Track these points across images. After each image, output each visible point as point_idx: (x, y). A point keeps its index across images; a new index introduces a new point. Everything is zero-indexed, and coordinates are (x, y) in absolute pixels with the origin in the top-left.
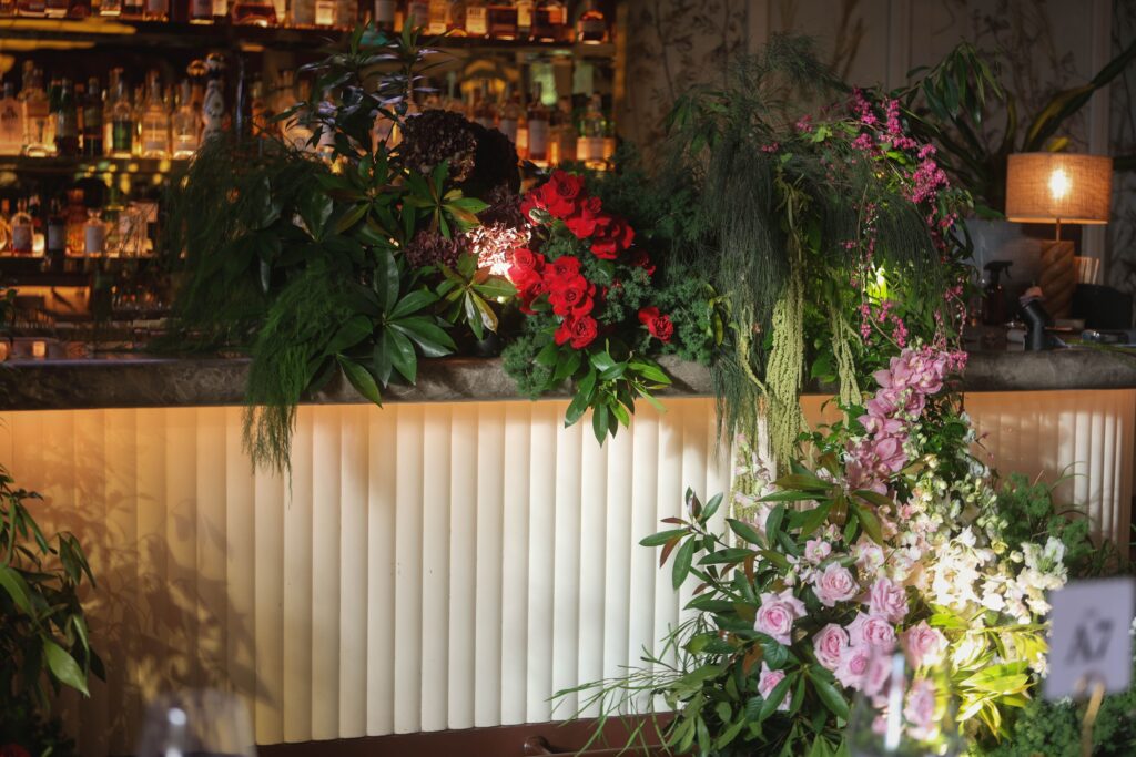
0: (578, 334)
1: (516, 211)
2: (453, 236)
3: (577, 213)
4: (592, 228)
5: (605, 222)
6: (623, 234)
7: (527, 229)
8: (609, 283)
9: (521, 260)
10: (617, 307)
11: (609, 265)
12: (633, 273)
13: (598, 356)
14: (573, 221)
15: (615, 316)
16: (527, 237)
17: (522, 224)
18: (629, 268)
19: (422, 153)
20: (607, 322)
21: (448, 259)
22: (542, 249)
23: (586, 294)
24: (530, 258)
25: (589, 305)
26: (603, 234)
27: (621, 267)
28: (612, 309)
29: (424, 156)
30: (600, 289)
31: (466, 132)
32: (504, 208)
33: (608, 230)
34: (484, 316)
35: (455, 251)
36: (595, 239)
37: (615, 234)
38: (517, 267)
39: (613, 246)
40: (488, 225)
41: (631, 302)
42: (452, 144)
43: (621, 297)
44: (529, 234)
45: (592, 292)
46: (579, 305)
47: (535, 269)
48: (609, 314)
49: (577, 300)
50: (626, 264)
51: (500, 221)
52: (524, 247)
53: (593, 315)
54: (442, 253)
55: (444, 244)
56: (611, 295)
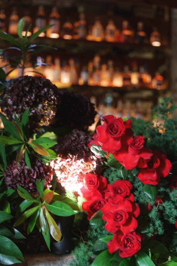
0: (125, 246)
1: (85, 147)
2: (33, 166)
3: (124, 149)
4: (136, 161)
5: (147, 156)
6: (163, 165)
7: (93, 160)
8: (152, 203)
9: (90, 182)
10: (158, 223)
11: (152, 188)
12: (171, 194)
13: (143, 259)
15: (156, 230)
16: (93, 165)
17: (89, 156)
18: (168, 190)
19: (14, 104)
20: (150, 235)
21: (30, 182)
22: (105, 174)
23: (131, 215)
24: (95, 180)
25: (134, 225)
26: (146, 166)
27: (162, 189)
28: (154, 225)
29: (15, 107)
30: (145, 209)
31: (48, 91)
32: (77, 145)
33: (150, 163)
35: (35, 177)
36: (139, 169)
37: (156, 165)
38: (86, 188)
39: (155, 175)
40: (65, 157)
41: (169, 217)
42: (35, 98)
43: (161, 213)
44: (94, 163)
45: (137, 213)
46: (128, 223)
47: (99, 189)
48: (151, 229)
49: (123, 221)
50: (166, 187)
51: (73, 154)
52: (92, 172)
53: (138, 231)
54: (25, 178)
55: (26, 172)
56: (153, 214)
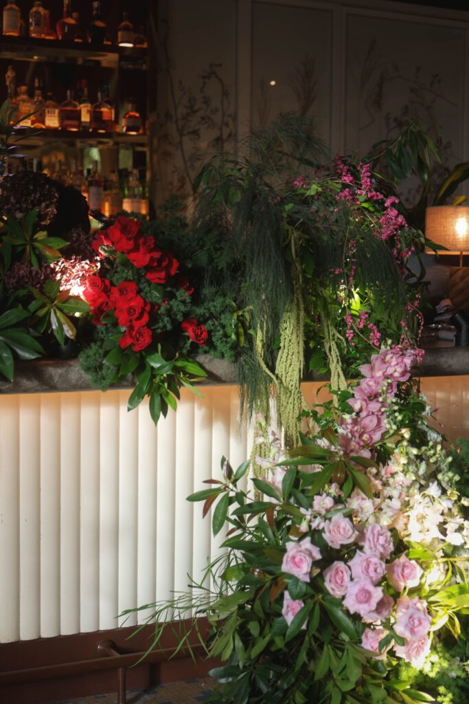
0: (138, 340)
1: (89, 248)
2: (40, 266)
3: (136, 249)
4: (147, 259)
5: (157, 255)
6: (170, 263)
7: (97, 261)
8: (160, 301)
9: (93, 284)
10: (166, 319)
11: (160, 288)
12: (178, 294)
13: (153, 357)
14: (133, 256)
15: (165, 326)
16: (97, 267)
17: (93, 257)
18: (174, 290)
19: (17, 203)
20: (159, 331)
21: (38, 283)
22: (108, 276)
23: (143, 310)
24: (99, 282)
25: (146, 318)
26: (156, 264)
27: (168, 289)
28: (163, 321)
29: (18, 206)
30: (155, 306)
31: (50, 188)
32: (79, 245)
33: (160, 261)
34: (66, 327)
35: (42, 278)
36: (149, 268)
37: (164, 264)
38: (90, 290)
39: (163, 274)
40: (68, 258)
41: (176, 315)
42: (40, 196)
43: (169, 312)
44: (99, 264)
45: (148, 308)
46: (139, 319)
47: (103, 291)
48: (161, 325)
49: (136, 315)
50: (172, 286)
51: (76, 255)
52: (94, 274)
53: (149, 325)
54: (33, 280)
55: (34, 273)
56: (162, 310)
